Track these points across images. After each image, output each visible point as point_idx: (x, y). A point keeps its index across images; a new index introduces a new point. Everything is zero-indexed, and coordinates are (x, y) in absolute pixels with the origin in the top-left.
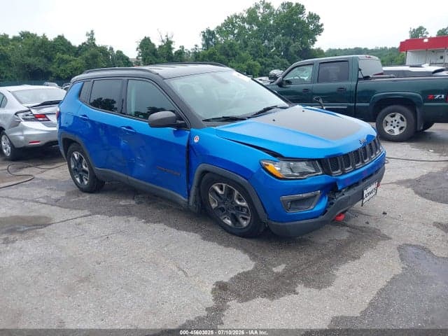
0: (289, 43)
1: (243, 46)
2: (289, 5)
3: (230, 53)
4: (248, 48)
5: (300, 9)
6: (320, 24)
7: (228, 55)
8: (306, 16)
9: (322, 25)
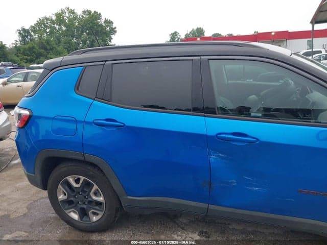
0: (93, 40)
1: (57, 42)
2: (89, 12)
3: (48, 47)
4: (62, 44)
5: (97, 16)
6: (114, 27)
7: (46, 49)
8: (103, 21)
9: (115, 28)
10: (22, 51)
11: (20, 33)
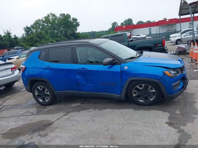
0: (66, 31)
1: (46, 33)
2: (64, 14)
3: (41, 37)
4: (49, 34)
5: (69, 16)
7: (40, 38)
8: (72, 19)
9: (79, 23)
10: (27, 40)
11: (25, 30)
